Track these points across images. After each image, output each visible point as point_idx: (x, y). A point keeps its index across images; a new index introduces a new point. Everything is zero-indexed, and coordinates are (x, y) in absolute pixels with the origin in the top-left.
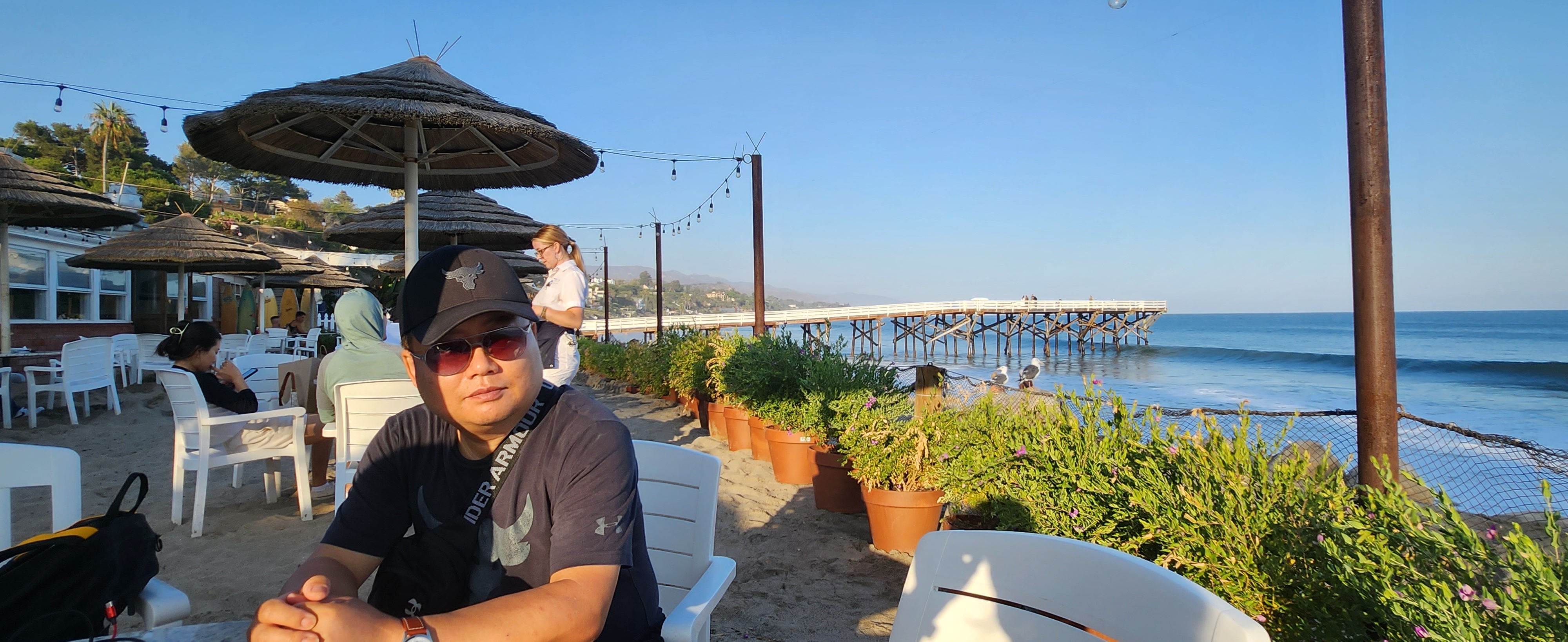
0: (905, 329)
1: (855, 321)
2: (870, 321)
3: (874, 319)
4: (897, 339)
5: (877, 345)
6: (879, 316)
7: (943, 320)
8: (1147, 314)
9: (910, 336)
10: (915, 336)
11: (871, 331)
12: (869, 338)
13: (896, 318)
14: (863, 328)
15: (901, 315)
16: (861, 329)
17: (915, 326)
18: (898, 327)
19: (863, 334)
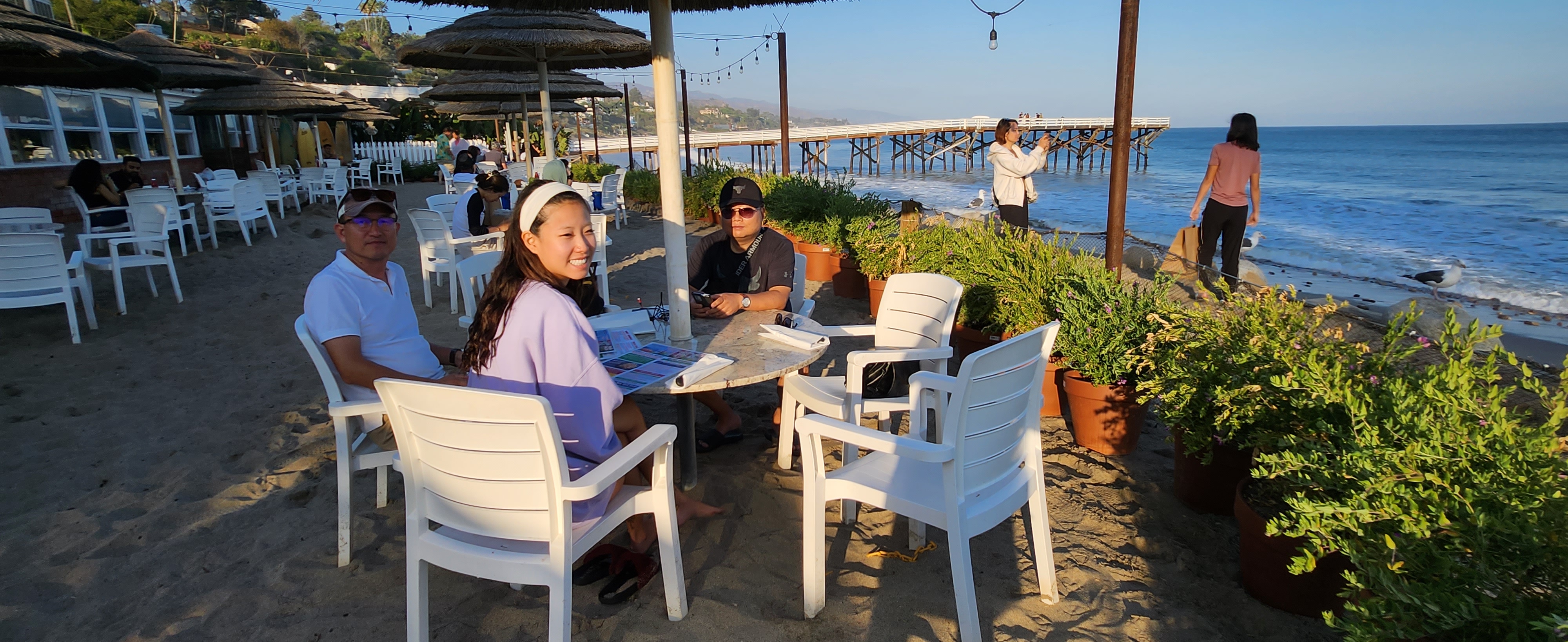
0: (903, 146)
1: (854, 139)
2: (869, 138)
3: (873, 137)
4: (896, 156)
5: (875, 162)
6: (877, 134)
7: (943, 137)
8: (1149, 130)
9: (909, 154)
10: (913, 154)
11: (869, 149)
12: (867, 155)
13: (895, 136)
14: (862, 146)
15: (900, 133)
16: (859, 147)
17: (914, 144)
18: (897, 145)
19: (862, 151)
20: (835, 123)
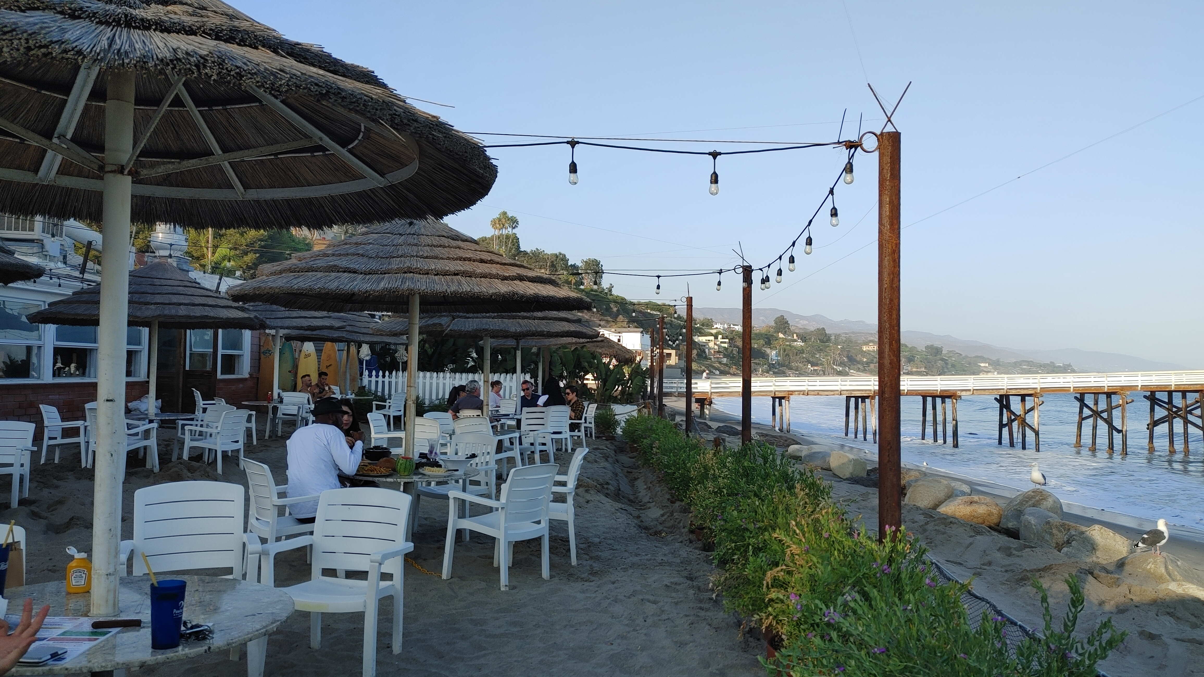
0: (1168, 409)
1: (1082, 395)
2: (1109, 395)
3: (1115, 393)
4: (1155, 425)
5: (1119, 431)
6: (1123, 388)
10: (1186, 422)
11: (1110, 409)
12: (1105, 420)
13: (1153, 393)
14: (1096, 403)
15: (1162, 389)
16: (1092, 406)
17: (1187, 407)
18: (1156, 407)
19: (1096, 414)
20: (1053, 369)
